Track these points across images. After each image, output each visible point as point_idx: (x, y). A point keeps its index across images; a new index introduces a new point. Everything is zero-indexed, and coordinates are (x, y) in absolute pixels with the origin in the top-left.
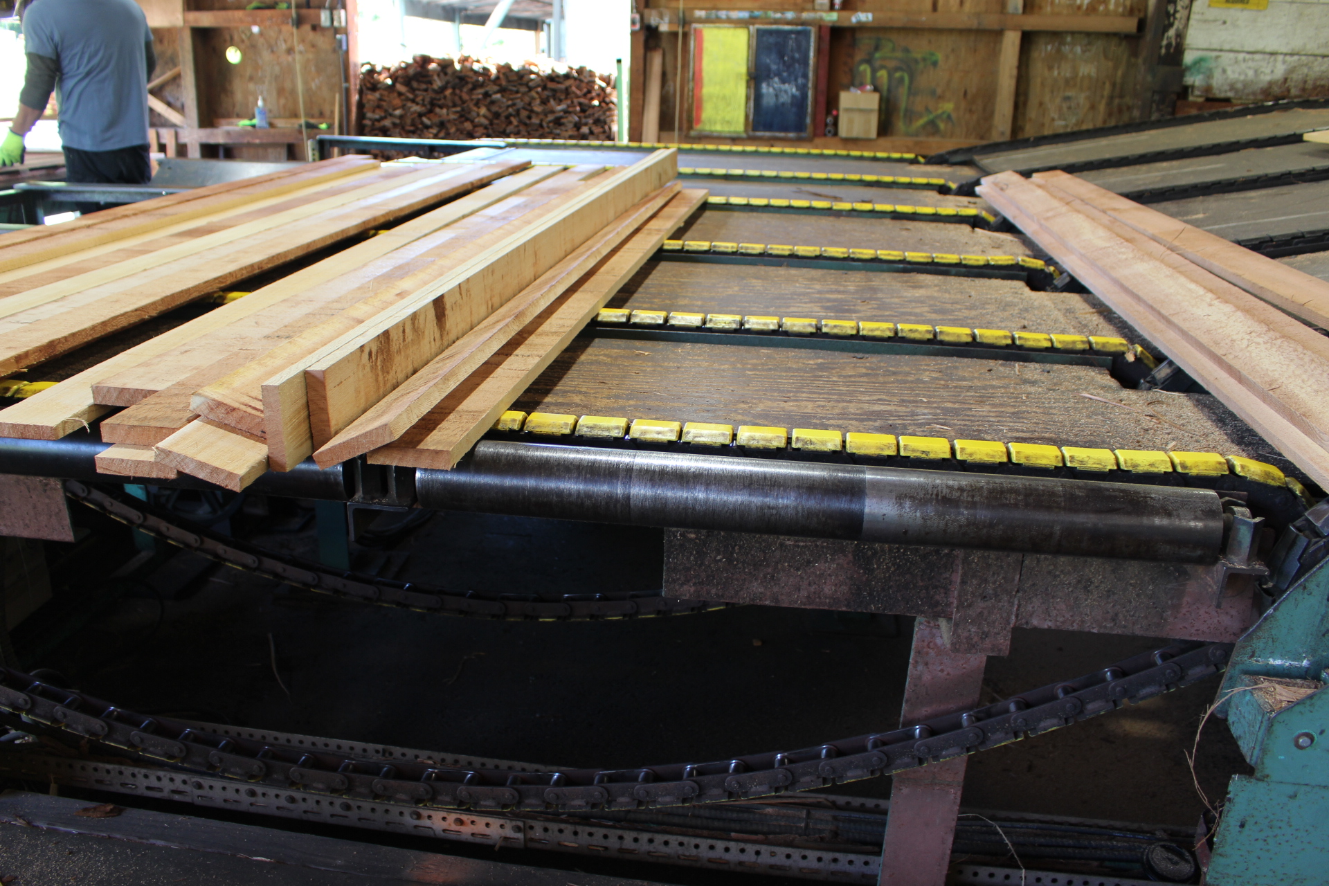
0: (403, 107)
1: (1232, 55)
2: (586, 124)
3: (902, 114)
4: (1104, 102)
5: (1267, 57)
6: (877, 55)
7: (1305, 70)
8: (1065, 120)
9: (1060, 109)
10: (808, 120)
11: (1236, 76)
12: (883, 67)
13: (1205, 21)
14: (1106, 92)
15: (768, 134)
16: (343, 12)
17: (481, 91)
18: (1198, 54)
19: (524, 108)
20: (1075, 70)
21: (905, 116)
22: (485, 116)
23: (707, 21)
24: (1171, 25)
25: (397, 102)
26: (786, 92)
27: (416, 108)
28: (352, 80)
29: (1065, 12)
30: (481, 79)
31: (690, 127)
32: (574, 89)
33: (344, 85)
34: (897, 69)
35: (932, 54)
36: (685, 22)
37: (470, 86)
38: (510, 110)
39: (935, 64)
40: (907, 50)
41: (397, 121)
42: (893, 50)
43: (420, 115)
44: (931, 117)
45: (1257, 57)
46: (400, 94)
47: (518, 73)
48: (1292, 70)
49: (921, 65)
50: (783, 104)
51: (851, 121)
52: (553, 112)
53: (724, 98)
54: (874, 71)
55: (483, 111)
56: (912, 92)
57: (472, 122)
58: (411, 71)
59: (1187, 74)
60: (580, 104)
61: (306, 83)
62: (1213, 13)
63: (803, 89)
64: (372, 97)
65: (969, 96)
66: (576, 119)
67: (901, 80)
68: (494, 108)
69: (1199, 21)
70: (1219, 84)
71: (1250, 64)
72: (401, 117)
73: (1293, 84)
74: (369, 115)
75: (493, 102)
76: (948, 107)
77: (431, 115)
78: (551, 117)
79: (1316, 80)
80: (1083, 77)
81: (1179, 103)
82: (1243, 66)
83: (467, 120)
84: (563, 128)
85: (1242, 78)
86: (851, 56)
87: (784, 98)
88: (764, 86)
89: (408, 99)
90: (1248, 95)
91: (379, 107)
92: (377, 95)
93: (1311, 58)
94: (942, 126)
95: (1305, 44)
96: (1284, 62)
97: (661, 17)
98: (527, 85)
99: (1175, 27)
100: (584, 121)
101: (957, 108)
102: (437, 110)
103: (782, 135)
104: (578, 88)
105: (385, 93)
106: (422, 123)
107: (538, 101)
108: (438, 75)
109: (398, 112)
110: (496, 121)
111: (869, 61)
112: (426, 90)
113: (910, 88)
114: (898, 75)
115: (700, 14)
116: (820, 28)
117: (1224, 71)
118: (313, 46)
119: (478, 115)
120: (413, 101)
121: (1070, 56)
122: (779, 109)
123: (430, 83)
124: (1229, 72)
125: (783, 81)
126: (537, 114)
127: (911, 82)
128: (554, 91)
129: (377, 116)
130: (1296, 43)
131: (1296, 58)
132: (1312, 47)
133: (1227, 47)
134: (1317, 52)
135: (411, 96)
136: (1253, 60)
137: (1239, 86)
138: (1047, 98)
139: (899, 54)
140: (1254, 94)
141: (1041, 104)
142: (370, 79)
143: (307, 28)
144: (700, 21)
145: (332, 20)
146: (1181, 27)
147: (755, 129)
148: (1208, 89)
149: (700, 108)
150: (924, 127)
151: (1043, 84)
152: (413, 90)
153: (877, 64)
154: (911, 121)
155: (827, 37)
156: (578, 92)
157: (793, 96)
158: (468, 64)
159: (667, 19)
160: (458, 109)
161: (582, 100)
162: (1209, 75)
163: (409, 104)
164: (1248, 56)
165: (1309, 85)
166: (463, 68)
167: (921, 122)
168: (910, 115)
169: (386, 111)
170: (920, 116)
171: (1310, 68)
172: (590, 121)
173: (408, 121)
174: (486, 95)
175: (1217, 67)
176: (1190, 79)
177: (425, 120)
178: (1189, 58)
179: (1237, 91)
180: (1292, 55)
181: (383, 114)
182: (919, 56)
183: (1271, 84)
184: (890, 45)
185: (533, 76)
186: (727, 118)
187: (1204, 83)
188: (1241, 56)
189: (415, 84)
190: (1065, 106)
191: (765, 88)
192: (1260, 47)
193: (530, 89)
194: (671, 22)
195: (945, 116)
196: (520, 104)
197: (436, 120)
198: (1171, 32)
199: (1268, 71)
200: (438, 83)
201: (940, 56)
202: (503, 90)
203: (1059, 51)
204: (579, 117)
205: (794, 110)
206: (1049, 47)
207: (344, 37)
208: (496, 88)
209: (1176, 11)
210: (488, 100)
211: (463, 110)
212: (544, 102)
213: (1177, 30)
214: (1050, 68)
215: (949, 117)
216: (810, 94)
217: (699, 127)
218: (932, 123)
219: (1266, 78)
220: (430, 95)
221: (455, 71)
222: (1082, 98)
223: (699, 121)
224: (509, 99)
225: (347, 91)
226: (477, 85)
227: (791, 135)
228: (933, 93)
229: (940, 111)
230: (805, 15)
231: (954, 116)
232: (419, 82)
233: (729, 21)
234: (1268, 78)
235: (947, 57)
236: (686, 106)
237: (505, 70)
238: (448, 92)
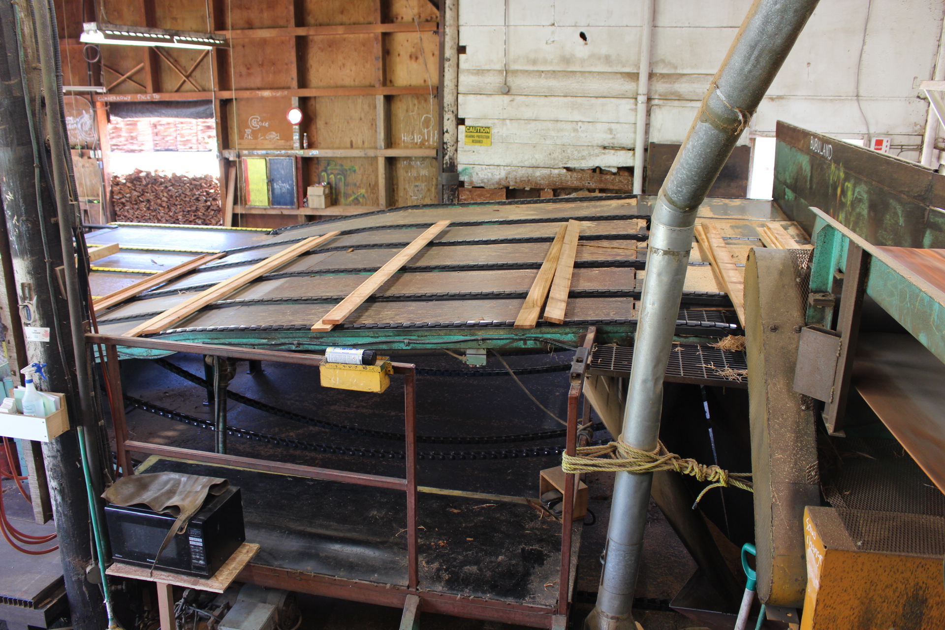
0: (130, 193)
1: (479, 166)
2: (209, 201)
3: (342, 195)
4: (434, 187)
5: (496, 167)
6: (329, 168)
7: (515, 173)
8: (417, 196)
9: (414, 191)
10: (295, 200)
11: (483, 176)
12: (332, 173)
13: (465, 151)
14: (434, 182)
15: (278, 207)
16: (99, 151)
17: (163, 185)
18: (464, 166)
19: (183, 193)
20: (418, 173)
21: (344, 196)
22: (166, 197)
23: (249, 155)
24: (446, 154)
25: (128, 191)
26: (284, 187)
27: (135, 193)
28: (106, 181)
29: (410, 146)
30: (163, 180)
31: (246, 204)
32: (203, 184)
33: (103, 184)
34: (338, 174)
35: (353, 167)
36: (239, 156)
37: (159, 183)
38: (177, 194)
39: (355, 171)
40: (342, 165)
41: (128, 199)
42: (336, 165)
43: (138, 197)
44: (356, 196)
45: (491, 167)
46: (129, 187)
47: (179, 177)
48: (509, 173)
49: (348, 172)
50: (284, 193)
51: (313, 200)
52: (195, 195)
53: (258, 190)
54: (328, 175)
55: (165, 194)
56: (346, 185)
57: (161, 199)
58: (133, 177)
59: (460, 176)
60: (206, 191)
61: (90, 181)
62: (467, 148)
63: (291, 185)
64: (116, 189)
65: (371, 186)
66: (205, 198)
67: (340, 179)
68: (170, 194)
69: (462, 151)
70: (477, 181)
71: (489, 170)
72: (130, 197)
73: (510, 180)
74: (115, 197)
75: (169, 190)
76: (363, 191)
77: (143, 196)
78: (195, 197)
79: (521, 177)
80: (422, 176)
81: (460, 189)
82: (486, 171)
83: (159, 198)
84: (200, 202)
85: (486, 177)
86: (318, 169)
87: (284, 190)
88: (275, 184)
89: (132, 189)
90: (490, 185)
91: (120, 193)
92: (118, 187)
93: (516, 168)
94: (361, 200)
95: (512, 162)
96: (504, 170)
97: (230, 153)
98: (183, 183)
99: (448, 155)
100: (208, 199)
101: (367, 192)
102: (146, 194)
103: (285, 207)
104: (206, 184)
105: (122, 186)
106: (140, 200)
107: (189, 190)
108: (145, 178)
109: (128, 195)
110: (171, 199)
111: (325, 171)
112: (140, 185)
113: (345, 183)
114: (339, 177)
115: (246, 152)
116: (296, 158)
117: (477, 174)
118: (93, 164)
119: (164, 196)
120: (135, 190)
121: (415, 166)
122: (282, 194)
123: (141, 182)
124: (480, 174)
125: (283, 182)
126: (188, 196)
127: (345, 180)
128: (196, 185)
129: (118, 198)
130: (508, 161)
131: (509, 167)
132: (515, 163)
133: (476, 163)
134: (518, 165)
135: (133, 188)
136: (490, 169)
137: (486, 181)
138: (407, 186)
139: (338, 167)
140: (493, 184)
141: (405, 189)
142: (116, 182)
143: (86, 158)
144: (246, 156)
145: (95, 155)
146: (451, 155)
147: (273, 205)
148: (471, 183)
149: (249, 195)
150: (353, 201)
151: (404, 180)
152: (134, 185)
153: (329, 172)
154: (347, 198)
155: (300, 162)
156: (205, 186)
157: (288, 189)
158: (157, 173)
159: (232, 155)
160: (154, 194)
161: (207, 189)
162: (471, 176)
163: (133, 191)
164: (487, 167)
165: (518, 180)
166: (156, 174)
167: (351, 198)
168: (347, 196)
169: (123, 195)
170: (351, 196)
171: (517, 172)
172: (211, 199)
173: (133, 199)
174: (166, 187)
175: (474, 172)
176: (462, 178)
177: (140, 198)
178: (460, 168)
179: (485, 183)
180: (507, 166)
181: (121, 196)
182: (347, 168)
183: (500, 180)
184: (334, 163)
185: (185, 179)
186: (261, 200)
187: (469, 180)
188: (484, 167)
189: (135, 182)
190: (416, 189)
191: (275, 186)
192: (492, 163)
193: (185, 184)
194: (234, 157)
195: (362, 195)
196: (181, 192)
197: (145, 199)
198: (447, 157)
199: (498, 174)
200: (144, 183)
201: (356, 168)
202: (173, 185)
203: (410, 164)
204: (207, 198)
205: (289, 195)
206: (405, 162)
207: (101, 162)
208: (170, 184)
209: (447, 148)
210: (167, 190)
211: (157, 194)
212: (191, 190)
213: (449, 156)
214: (407, 172)
215: (364, 196)
216: (295, 188)
217: (249, 204)
218: (356, 199)
219: (497, 177)
220: (142, 187)
221: (152, 176)
222: (423, 186)
223: (249, 201)
224: (175, 189)
225: (104, 186)
226: (161, 183)
227: (288, 207)
228: (355, 185)
229: (359, 193)
230: (290, 152)
231: (366, 195)
232: (137, 181)
233: (258, 155)
234: (498, 177)
235: (360, 168)
236: (243, 194)
237: (175, 176)
238: (150, 186)
